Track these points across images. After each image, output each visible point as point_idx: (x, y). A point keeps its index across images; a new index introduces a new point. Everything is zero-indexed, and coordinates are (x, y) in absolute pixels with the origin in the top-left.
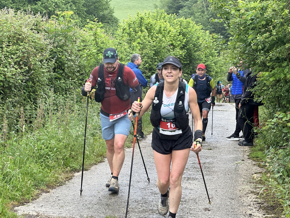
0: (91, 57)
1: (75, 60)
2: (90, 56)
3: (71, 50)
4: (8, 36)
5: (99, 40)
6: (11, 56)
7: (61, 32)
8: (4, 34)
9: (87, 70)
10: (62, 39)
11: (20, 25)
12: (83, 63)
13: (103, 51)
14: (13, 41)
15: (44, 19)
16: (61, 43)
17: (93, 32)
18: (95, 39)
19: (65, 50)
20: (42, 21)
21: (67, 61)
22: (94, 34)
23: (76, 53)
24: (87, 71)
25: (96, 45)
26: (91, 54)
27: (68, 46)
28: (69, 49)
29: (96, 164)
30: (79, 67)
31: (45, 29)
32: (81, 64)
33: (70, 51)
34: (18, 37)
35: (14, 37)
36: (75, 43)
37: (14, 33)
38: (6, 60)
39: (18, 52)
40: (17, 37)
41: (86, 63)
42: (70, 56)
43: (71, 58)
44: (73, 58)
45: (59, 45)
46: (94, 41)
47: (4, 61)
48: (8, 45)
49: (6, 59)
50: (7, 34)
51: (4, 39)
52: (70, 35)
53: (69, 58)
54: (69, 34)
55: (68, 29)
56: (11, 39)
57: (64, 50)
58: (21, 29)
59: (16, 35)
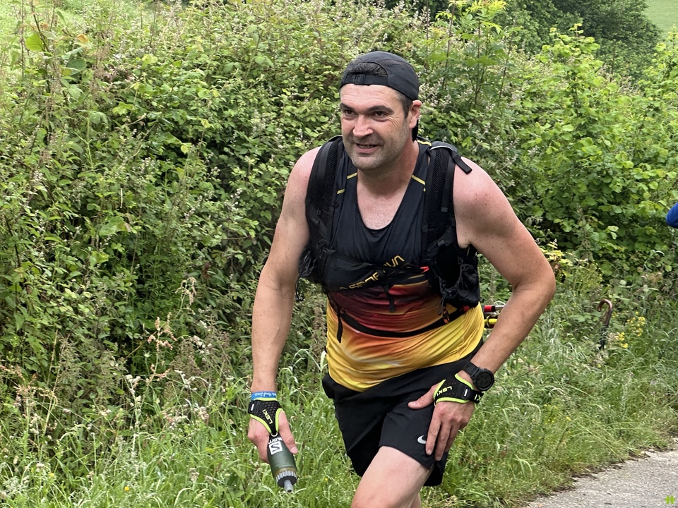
0: (556, 146)
1: (502, 152)
2: (553, 145)
3: (493, 120)
4: (299, 69)
5: (585, 95)
6: (304, 130)
7: (464, 65)
8: (287, 63)
9: (539, 187)
10: (466, 86)
11: (340, 38)
12: (527, 165)
13: (594, 129)
14: (314, 85)
15: (415, 21)
16: (462, 99)
17: (568, 69)
18: (572, 92)
19: (474, 121)
20: (410, 26)
21: (476, 154)
22: (570, 73)
23: (507, 132)
24: (541, 192)
25: (572, 111)
26: (556, 139)
27: (484, 107)
28: (487, 119)
29: (546, 496)
30: (516, 175)
31: (418, 53)
32: (521, 167)
33: (489, 124)
34: (330, 74)
35: (317, 74)
36: (509, 101)
37: (318, 61)
38: (289, 143)
39: (327, 119)
40: (327, 72)
41: (539, 165)
42: (488, 139)
43: (491, 145)
44: (497, 146)
45: (457, 105)
46: (567, 96)
47: (280, 146)
48: (297, 98)
49: (287, 138)
50: (297, 64)
51: (287, 79)
52: (493, 73)
53: (486, 146)
54: (489, 70)
55: (486, 53)
56: (309, 79)
57: (470, 120)
58: (342, 50)
59: (325, 67)
